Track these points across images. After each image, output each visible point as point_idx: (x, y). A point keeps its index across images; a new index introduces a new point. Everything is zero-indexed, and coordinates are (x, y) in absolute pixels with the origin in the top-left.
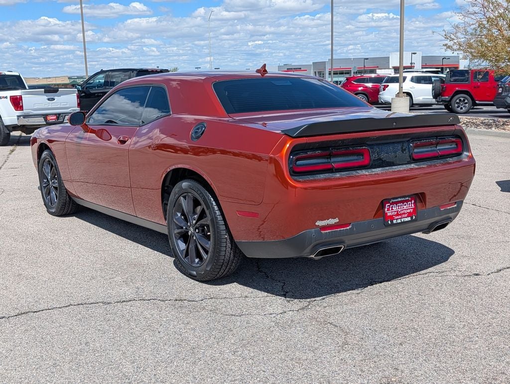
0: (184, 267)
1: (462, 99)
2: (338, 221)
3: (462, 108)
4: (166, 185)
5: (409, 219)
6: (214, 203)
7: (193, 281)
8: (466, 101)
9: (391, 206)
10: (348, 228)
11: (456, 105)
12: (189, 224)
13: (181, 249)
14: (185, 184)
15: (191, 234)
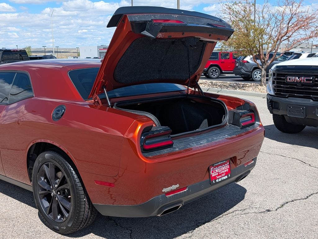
0: (48, 222)
1: (214, 70)
2: (179, 186)
3: (214, 75)
4: (31, 154)
5: (226, 177)
6: (74, 172)
7: (56, 233)
8: (217, 71)
9: (214, 169)
10: (185, 190)
11: (211, 74)
12: (51, 187)
13: (45, 207)
14: (47, 155)
15: (54, 196)
